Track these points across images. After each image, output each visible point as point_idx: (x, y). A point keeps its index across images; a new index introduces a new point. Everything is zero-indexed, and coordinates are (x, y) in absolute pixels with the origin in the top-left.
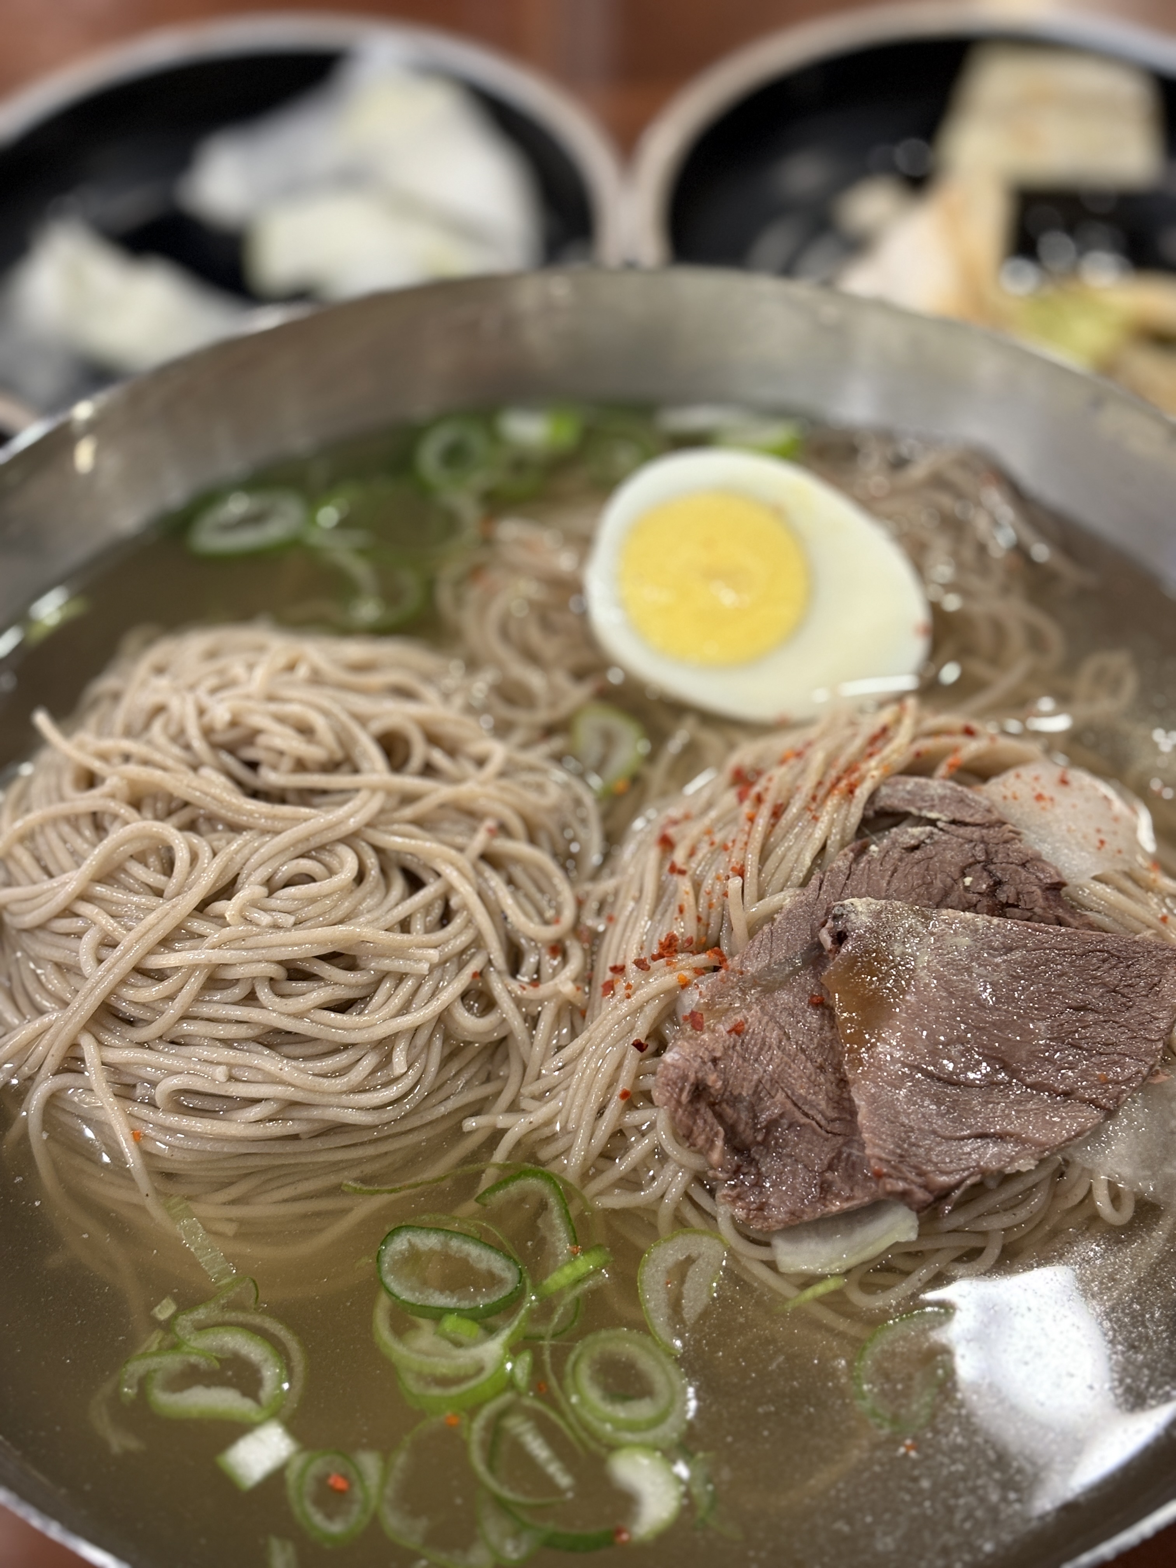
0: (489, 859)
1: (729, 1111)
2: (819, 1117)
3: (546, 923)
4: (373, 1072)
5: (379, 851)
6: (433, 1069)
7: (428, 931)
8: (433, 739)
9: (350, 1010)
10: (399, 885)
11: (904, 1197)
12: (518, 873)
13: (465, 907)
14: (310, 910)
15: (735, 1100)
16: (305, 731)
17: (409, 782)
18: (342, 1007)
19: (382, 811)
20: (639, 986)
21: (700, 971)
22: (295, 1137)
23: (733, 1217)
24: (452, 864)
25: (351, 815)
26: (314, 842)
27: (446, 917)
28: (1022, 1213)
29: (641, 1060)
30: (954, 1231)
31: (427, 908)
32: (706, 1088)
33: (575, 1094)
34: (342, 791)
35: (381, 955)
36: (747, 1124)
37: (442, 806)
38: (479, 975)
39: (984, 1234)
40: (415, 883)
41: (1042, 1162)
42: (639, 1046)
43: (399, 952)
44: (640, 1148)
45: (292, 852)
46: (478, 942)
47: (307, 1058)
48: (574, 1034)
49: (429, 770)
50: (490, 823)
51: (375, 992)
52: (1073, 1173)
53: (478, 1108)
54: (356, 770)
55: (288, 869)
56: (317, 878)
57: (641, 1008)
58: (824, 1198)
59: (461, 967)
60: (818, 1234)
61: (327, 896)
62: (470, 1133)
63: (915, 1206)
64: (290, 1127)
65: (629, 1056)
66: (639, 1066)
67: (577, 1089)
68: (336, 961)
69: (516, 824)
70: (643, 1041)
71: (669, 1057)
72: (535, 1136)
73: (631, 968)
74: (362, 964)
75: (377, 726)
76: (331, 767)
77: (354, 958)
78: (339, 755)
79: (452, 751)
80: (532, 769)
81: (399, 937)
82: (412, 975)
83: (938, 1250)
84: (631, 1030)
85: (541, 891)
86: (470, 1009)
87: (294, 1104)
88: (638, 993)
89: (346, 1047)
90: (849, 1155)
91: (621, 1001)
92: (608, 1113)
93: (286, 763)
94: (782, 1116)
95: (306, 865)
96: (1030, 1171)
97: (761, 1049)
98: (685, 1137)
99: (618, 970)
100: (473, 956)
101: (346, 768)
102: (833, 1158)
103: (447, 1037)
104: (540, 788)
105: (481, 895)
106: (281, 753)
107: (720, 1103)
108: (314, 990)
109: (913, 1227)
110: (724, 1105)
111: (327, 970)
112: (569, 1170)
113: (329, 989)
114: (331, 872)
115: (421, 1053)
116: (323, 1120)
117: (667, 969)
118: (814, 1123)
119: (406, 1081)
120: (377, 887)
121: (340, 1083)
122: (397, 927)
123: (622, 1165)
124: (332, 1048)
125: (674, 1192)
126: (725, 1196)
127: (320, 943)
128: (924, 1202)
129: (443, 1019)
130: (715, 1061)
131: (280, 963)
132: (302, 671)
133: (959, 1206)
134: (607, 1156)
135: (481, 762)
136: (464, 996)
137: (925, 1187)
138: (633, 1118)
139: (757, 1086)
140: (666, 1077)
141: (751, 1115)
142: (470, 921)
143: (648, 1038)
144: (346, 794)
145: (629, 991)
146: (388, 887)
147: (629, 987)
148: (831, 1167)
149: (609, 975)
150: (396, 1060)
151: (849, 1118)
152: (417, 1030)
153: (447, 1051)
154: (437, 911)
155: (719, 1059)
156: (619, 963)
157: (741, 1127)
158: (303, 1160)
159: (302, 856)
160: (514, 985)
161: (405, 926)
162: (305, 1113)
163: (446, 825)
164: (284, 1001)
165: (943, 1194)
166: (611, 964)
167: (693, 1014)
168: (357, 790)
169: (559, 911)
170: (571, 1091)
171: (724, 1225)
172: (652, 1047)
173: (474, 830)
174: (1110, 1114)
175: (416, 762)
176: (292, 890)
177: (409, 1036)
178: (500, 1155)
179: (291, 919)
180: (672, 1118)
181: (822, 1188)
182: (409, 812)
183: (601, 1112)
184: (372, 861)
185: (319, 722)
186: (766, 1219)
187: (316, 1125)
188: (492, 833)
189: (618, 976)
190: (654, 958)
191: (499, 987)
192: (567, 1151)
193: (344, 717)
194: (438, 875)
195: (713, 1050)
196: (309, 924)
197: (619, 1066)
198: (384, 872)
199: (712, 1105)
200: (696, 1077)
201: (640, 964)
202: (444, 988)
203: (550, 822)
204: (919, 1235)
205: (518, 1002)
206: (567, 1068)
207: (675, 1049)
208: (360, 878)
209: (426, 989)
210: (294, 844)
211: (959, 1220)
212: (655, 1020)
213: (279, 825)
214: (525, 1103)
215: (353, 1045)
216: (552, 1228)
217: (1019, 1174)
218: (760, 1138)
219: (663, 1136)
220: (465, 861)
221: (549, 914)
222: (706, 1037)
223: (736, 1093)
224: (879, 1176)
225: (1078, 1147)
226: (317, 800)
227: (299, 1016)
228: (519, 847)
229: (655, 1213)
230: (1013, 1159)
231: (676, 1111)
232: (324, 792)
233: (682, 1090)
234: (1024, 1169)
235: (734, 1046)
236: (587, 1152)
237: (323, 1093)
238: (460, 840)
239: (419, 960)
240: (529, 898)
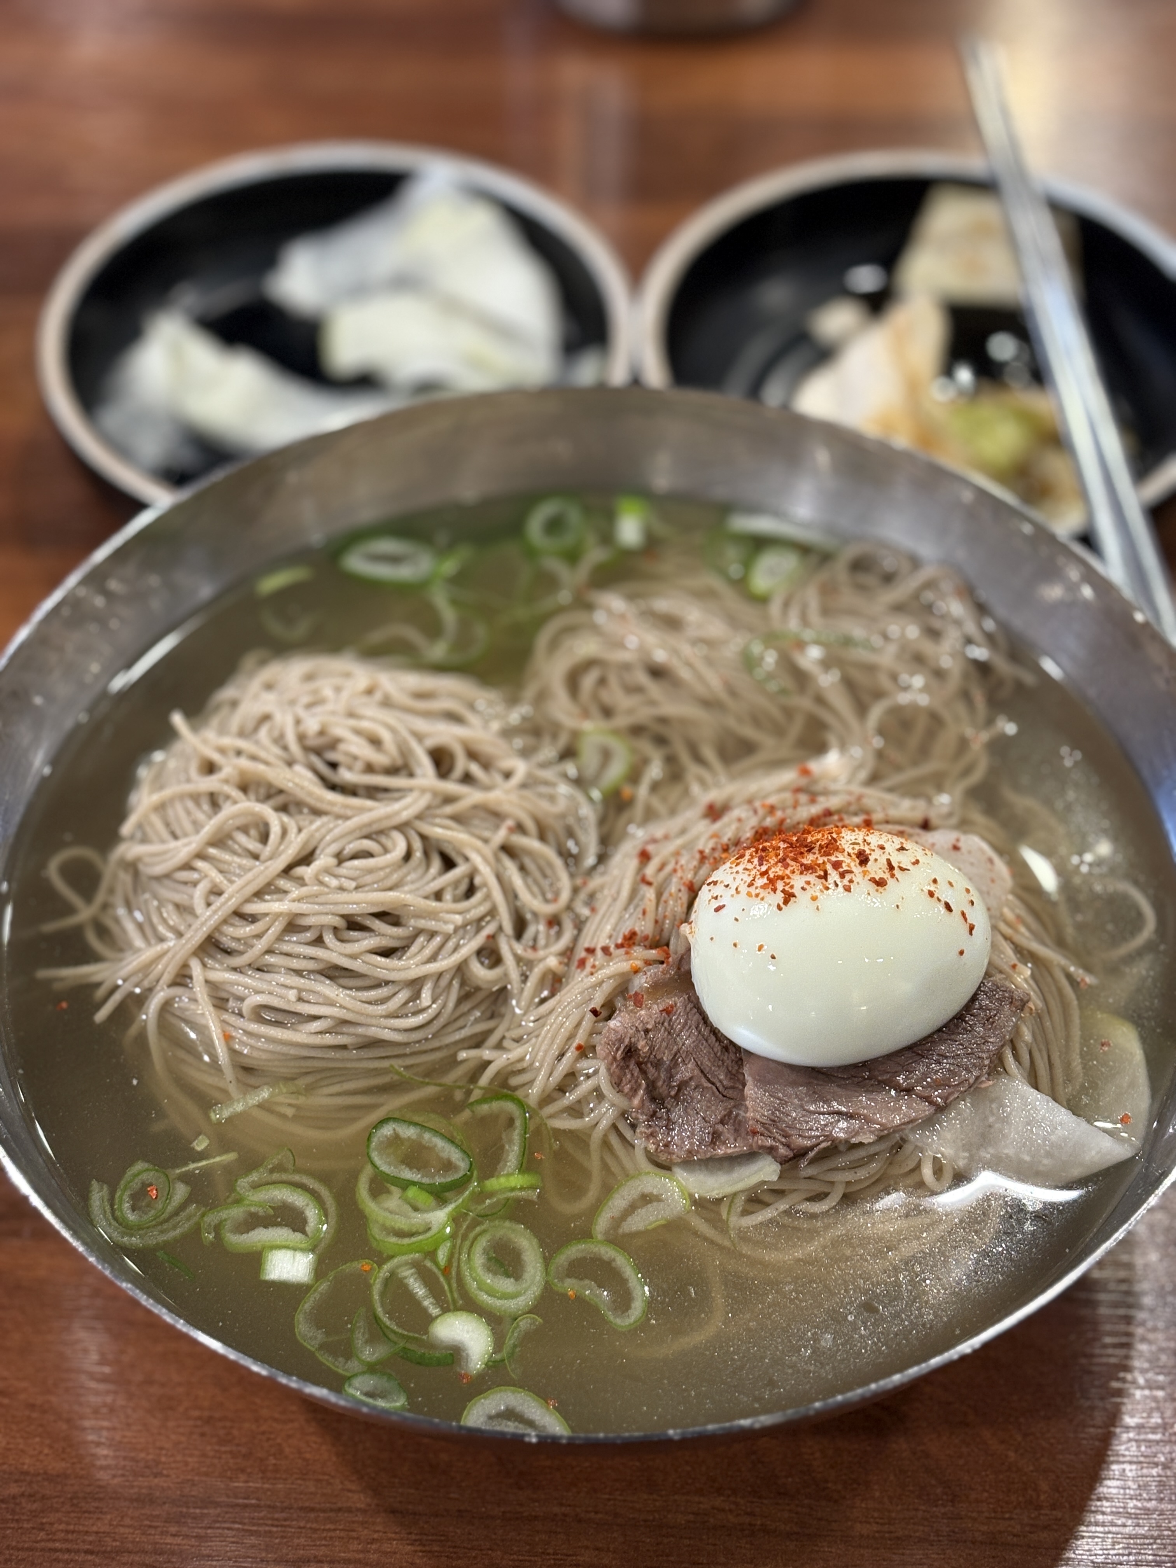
0: (507, 849)
1: (651, 1071)
2: (718, 1085)
3: (546, 901)
4: (406, 1003)
5: (423, 838)
6: (451, 1005)
7: (456, 900)
8: (472, 755)
9: (392, 956)
10: (436, 864)
11: (771, 1151)
12: (528, 862)
13: (485, 885)
14: (368, 879)
15: (658, 1064)
16: (375, 742)
17: (450, 787)
18: (387, 953)
19: (429, 807)
20: (602, 967)
21: (649, 963)
22: (344, 1047)
23: (646, 1148)
24: (479, 851)
25: (406, 808)
26: (375, 827)
27: (471, 891)
28: (862, 1174)
29: (595, 1022)
30: (809, 1178)
31: (456, 884)
32: (637, 1050)
33: (543, 1042)
34: (398, 790)
35: (418, 916)
36: (664, 1082)
37: (476, 807)
38: (492, 937)
39: (832, 1183)
40: (449, 864)
41: (881, 1139)
42: (594, 1012)
43: (432, 915)
44: (585, 1086)
45: (358, 834)
46: (492, 913)
47: (358, 989)
48: (553, 994)
49: (467, 779)
50: (510, 823)
51: (412, 943)
52: (908, 1148)
53: (478, 1042)
54: (411, 775)
55: (354, 846)
56: (374, 855)
57: (600, 984)
58: (715, 1144)
59: (479, 929)
60: (707, 1169)
61: (382, 869)
62: (464, 1061)
63: (779, 1159)
64: (340, 1040)
65: (586, 1019)
66: (594, 1027)
67: (545, 1038)
68: (386, 918)
69: (530, 825)
70: (598, 1009)
71: (612, 1023)
72: (510, 1069)
73: (599, 953)
74: (403, 921)
75: (431, 743)
76: (392, 771)
77: (398, 917)
78: (399, 762)
79: (487, 765)
80: (546, 783)
81: (434, 904)
82: (441, 933)
83: (795, 1190)
84: (591, 999)
85: (545, 876)
86: (482, 963)
87: (345, 1022)
88: (600, 972)
89: (387, 983)
90: (737, 1115)
91: (587, 976)
92: (565, 1060)
93: (359, 765)
94: (691, 1079)
95: (367, 844)
96: (869, 1144)
97: (683, 1027)
98: (617, 1085)
99: (591, 951)
100: (488, 923)
101: (404, 772)
102: (725, 1116)
103: (463, 984)
104: (552, 798)
105: (499, 878)
106: (355, 758)
107: (646, 1063)
108: (366, 938)
109: (775, 1172)
110: (649, 1065)
111: (377, 925)
112: (531, 1097)
113: (378, 939)
114: (386, 851)
115: (443, 991)
116: (365, 1036)
117: (624, 957)
118: (714, 1088)
119: (425, 1015)
120: (419, 865)
121: (381, 1009)
122: (433, 897)
123: (571, 1097)
124: (376, 983)
125: (604, 1124)
126: (641, 1133)
127: (373, 904)
128: (786, 1156)
129: (461, 969)
130: (647, 1031)
131: (343, 916)
132: (378, 696)
133: (812, 1162)
134: (561, 1090)
135: (508, 775)
136: (479, 953)
137: (788, 1146)
138: (583, 1064)
139: (675, 1055)
140: (608, 1037)
141: (669, 1075)
142: (488, 897)
143: (603, 1006)
144: (401, 792)
145: (593, 970)
146: (428, 866)
147: (594, 966)
148: (722, 1122)
149: (583, 954)
150: (423, 995)
151: (741, 1087)
152: (440, 975)
153: (463, 993)
154: (463, 887)
155: (651, 1030)
156: (592, 946)
157: (660, 1083)
158: (348, 1065)
159: (367, 837)
160: (517, 947)
161: (438, 896)
162: (352, 1030)
163: (476, 822)
164: (344, 945)
165: (801, 1154)
166: (586, 945)
167: (636, 994)
168: (411, 790)
169: (557, 895)
170: (540, 1039)
171: (639, 1154)
172: (604, 1014)
173: (497, 827)
174: (940, 1109)
175: (458, 771)
176: (356, 863)
177: (435, 978)
178: (484, 1080)
179: (353, 884)
180: (608, 1070)
181: (713, 1136)
182: (449, 809)
183: (562, 1055)
184: (417, 845)
185: (386, 736)
186: (670, 1153)
187: (360, 1040)
188: (511, 830)
189: (590, 956)
190: (617, 947)
191: (505, 947)
192: (531, 1082)
193: (405, 734)
194: (467, 859)
195: (647, 1023)
196: (366, 889)
197: (578, 1025)
198: (426, 854)
199: (639, 1064)
200: (630, 1041)
201: (606, 950)
202: (464, 945)
203: (559, 827)
204: (780, 1178)
205: (519, 959)
206: (540, 1021)
207: (619, 1019)
208: (408, 856)
209: (451, 944)
210: (361, 827)
211: (811, 1171)
212: (610, 994)
213: (349, 813)
214: (507, 1043)
215: (393, 982)
217: (861, 1144)
218: (673, 1093)
219: (603, 1080)
220: (488, 851)
221: (549, 896)
222: (643, 1012)
223: (658, 1057)
224: (754, 1133)
225: (913, 1130)
226: (381, 795)
227: (353, 957)
228: (532, 843)
229: (590, 1136)
230: (857, 1134)
231: (612, 1064)
232: (386, 790)
233: (618, 1049)
234: (866, 1141)
235: (663, 1024)
236: (546, 1085)
237: (368, 1015)
238: (487, 834)
239: (446, 922)
240: (536, 882)
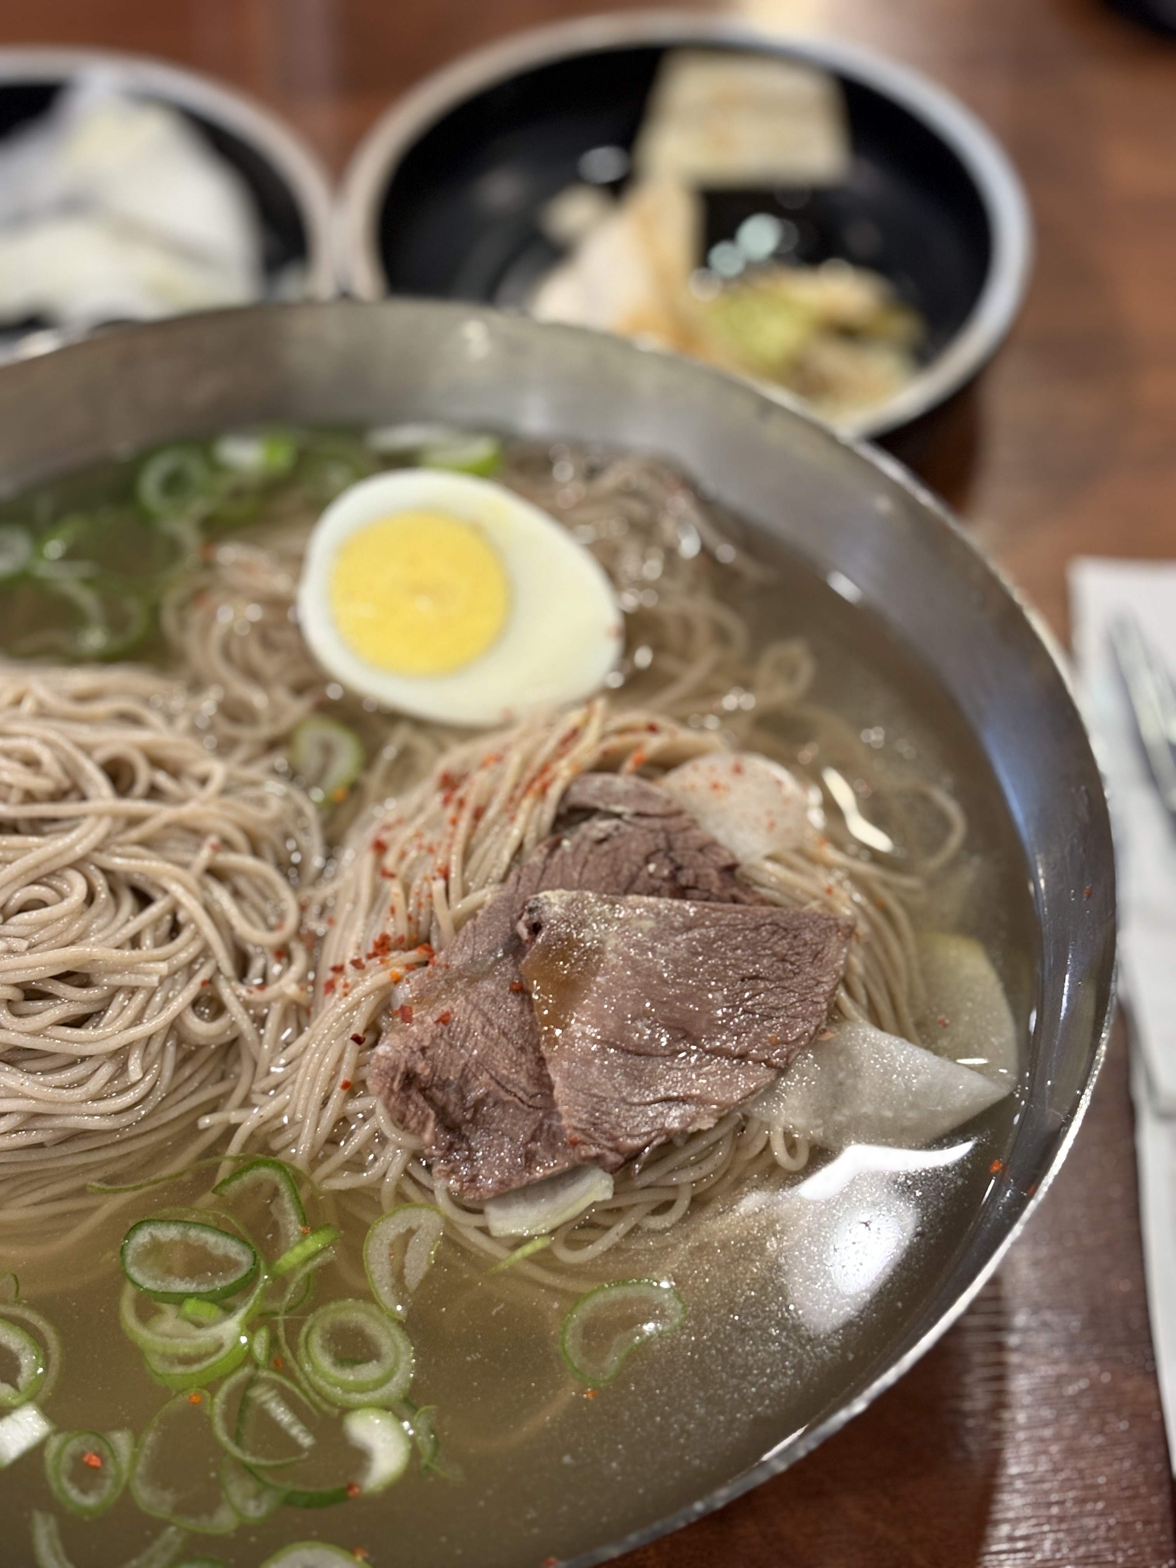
0: (215, 873)
1: (438, 1095)
2: (521, 1094)
3: (271, 929)
4: (111, 1080)
5: (107, 872)
6: (167, 1073)
7: (157, 944)
8: (156, 763)
9: (86, 1024)
10: (128, 902)
11: (597, 1160)
12: (243, 884)
13: (191, 920)
14: (44, 934)
15: (444, 1084)
16: (31, 763)
17: (134, 806)
18: (78, 1022)
19: (108, 835)
20: (356, 984)
21: (410, 967)
22: (40, 1146)
23: (448, 1190)
24: (178, 881)
25: (79, 840)
26: (44, 869)
27: (175, 929)
28: (708, 1167)
29: (360, 1052)
30: (648, 1187)
31: (156, 923)
32: (416, 1075)
33: (301, 1087)
34: (70, 818)
35: (113, 971)
36: (456, 1105)
37: (168, 826)
38: (209, 983)
39: (675, 1187)
40: (143, 900)
41: (721, 1120)
42: (357, 1039)
43: (130, 967)
44: (361, 1134)
45: (24, 880)
46: (206, 952)
47: (47, 1072)
48: (300, 1031)
49: (154, 793)
50: (213, 840)
51: (109, 1005)
52: (753, 1126)
53: (213, 1106)
54: (84, 798)
55: (20, 896)
56: (48, 902)
57: (357, 1005)
58: (530, 1167)
59: (191, 975)
60: (526, 1200)
61: (58, 920)
62: (205, 1130)
63: (608, 1169)
64: (35, 1137)
65: (348, 1049)
66: (358, 1059)
67: (302, 1083)
68: (71, 979)
69: (239, 839)
70: (361, 1035)
71: (382, 1049)
72: (266, 1128)
73: (349, 968)
74: (95, 980)
75: (102, 754)
76: (58, 796)
77: (87, 975)
78: (66, 783)
79: (176, 773)
80: (252, 784)
81: (129, 954)
82: (144, 988)
83: (635, 1205)
84: (350, 1025)
85: (265, 898)
86: (200, 1015)
87: (36, 1116)
88: (354, 991)
89: (83, 1059)
90: (550, 1126)
91: (340, 999)
92: (331, 1105)
93: (15, 796)
94: (487, 1095)
95: (38, 891)
96: (710, 1129)
97: (466, 1036)
98: (401, 1121)
99: (338, 970)
100: (202, 965)
101: (73, 796)
102: (535, 1130)
103: (180, 1042)
104: (260, 802)
105: (208, 909)
106: (10, 787)
107: (430, 1088)
108: (50, 1008)
109: (608, 1187)
110: (434, 1090)
111: (61, 989)
112: (297, 1159)
113: (64, 1007)
114: (62, 896)
115: (156, 1058)
116: (65, 1129)
117: (381, 967)
118: (516, 1100)
119: (142, 1085)
120: (105, 908)
121: (78, 1093)
122: (128, 945)
123: (346, 1150)
124: (70, 1060)
125: (393, 1172)
126: (440, 1171)
127: (54, 964)
128: (616, 1164)
129: (175, 1027)
130: (423, 1050)
131: (16, 985)
132: (28, 705)
133: (649, 1165)
134: (332, 1140)
135: (203, 781)
136: (195, 1004)
137: (616, 1150)
138: (354, 1106)
139: (463, 1070)
140: (378, 1067)
141: (460, 1096)
142: (197, 933)
143: (366, 1031)
144: (74, 821)
145: (347, 990)
146: (118, 906)
147: (346, 985)
148: (534, 1138)
149: (330, 975)
150: (131, 1068)
151: (548, 1092)
152: (150, 1038)
153: (181, 1055)
154: (165, 927)
155: (428, 1047)
156: (339, 963)
157: (451, 1108)
158: (49, 1165)
159: (34, 883)
160: (243, 991)
161: (135, 942)
162: (47, 1123)
163: (172, 844)
164: (22, 1020)
165: (634, 1155)
166: (332, 964)
167: (403, 1008)
168: (84, 816)
169: (282, 918)
170: (297, 1085)
171: (441, 1199)
172: (369, 1039)
173: (198, 847)
174: (782, 1071)
175: (140, 787)
176: (25, 916)
177: (143, 1044)
178: (233, 1148)
179: (25, 944)
180: (386, 1105)
181: (526, 1157)
182: (135, 834)
183: (325, 1102)
184: (100, 883)
185: (46, 756)
186: (478, 1189)
187: (59, 1134)
188: (216, 849)
189: (338, 976)
190: (370, 957)
191: (228, 992)
192: (294, 1142)
193: (69, 748)
194: (165, 892)
195: (422, 1040)
196: (42, 947)
197: (340, 1059)
198: (113, 891)
199: (422, 1090)
200: (407, 1066)
201: (357, 964)
202: (175, 997)
203: (271, 834)
204: (615, 1194)
205: (247, 1005)
206: (293, 1064)
207: (387, 1042)
208: (90, 898)
209: (158, 998)
210: (25, 872)
211: (650, 1177)
212: (372, 1015)
213: (10, 855)
214: (254, 1099)
215: (91, 1057)
216: (283, 1212)
217: (699, 1133)
218: (468, 1116)
219: (382, 1119)
220: (189, 878)
221: (273, 920)
222: (415, 1029)
223: (444, 1078)
224: (574, 1144)
225: (755, 1103)
226: (46, 828)
227: (35, 1033)
228: (244, 860)
229: (377, 1191)
230: (694, 1120)
231: (389, 1098)
232: (52, 821)
233: (393, 1079)
234: (705, 1127)
235: (441, 1035)
236: (314, 1140)
237: (64, 1103)
238: (186, 857)
239: (149, 974)
240: (255, 907)
